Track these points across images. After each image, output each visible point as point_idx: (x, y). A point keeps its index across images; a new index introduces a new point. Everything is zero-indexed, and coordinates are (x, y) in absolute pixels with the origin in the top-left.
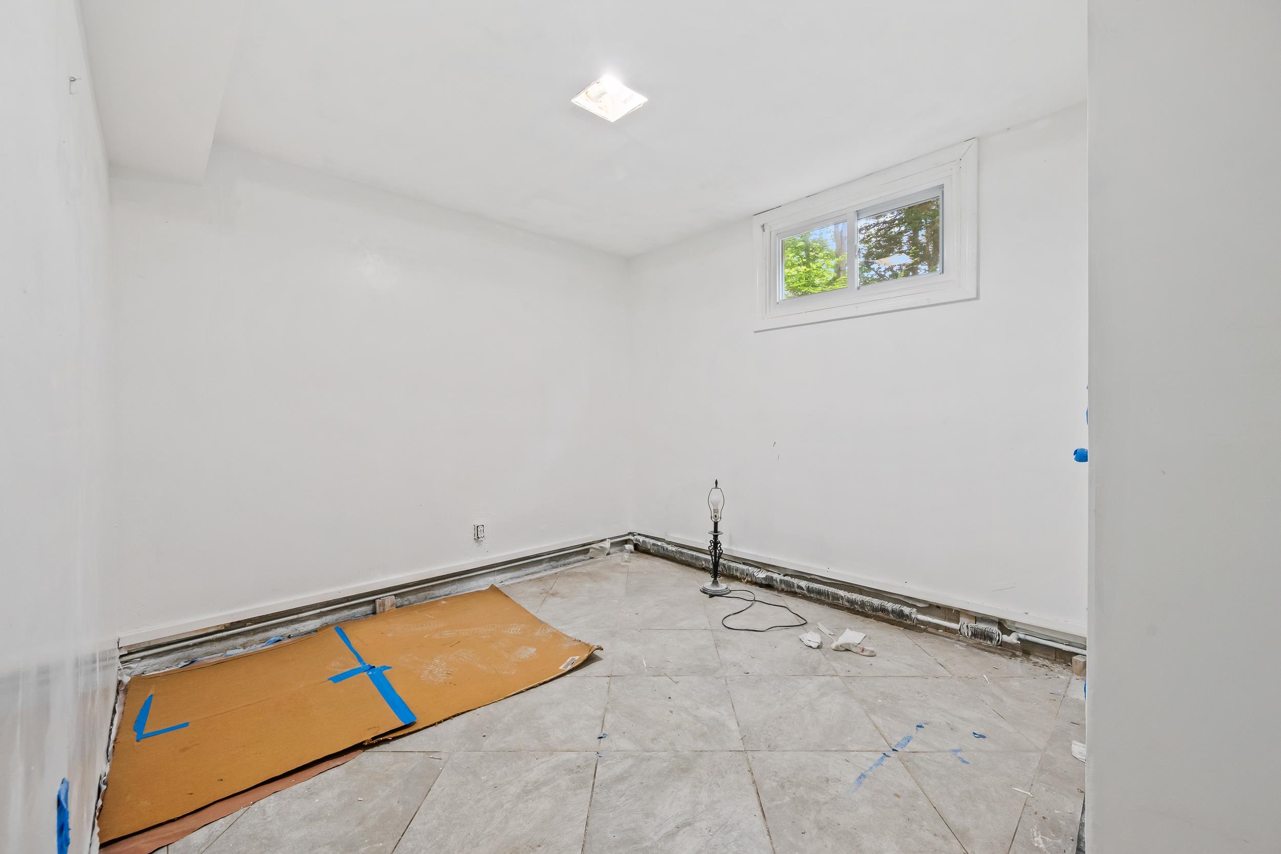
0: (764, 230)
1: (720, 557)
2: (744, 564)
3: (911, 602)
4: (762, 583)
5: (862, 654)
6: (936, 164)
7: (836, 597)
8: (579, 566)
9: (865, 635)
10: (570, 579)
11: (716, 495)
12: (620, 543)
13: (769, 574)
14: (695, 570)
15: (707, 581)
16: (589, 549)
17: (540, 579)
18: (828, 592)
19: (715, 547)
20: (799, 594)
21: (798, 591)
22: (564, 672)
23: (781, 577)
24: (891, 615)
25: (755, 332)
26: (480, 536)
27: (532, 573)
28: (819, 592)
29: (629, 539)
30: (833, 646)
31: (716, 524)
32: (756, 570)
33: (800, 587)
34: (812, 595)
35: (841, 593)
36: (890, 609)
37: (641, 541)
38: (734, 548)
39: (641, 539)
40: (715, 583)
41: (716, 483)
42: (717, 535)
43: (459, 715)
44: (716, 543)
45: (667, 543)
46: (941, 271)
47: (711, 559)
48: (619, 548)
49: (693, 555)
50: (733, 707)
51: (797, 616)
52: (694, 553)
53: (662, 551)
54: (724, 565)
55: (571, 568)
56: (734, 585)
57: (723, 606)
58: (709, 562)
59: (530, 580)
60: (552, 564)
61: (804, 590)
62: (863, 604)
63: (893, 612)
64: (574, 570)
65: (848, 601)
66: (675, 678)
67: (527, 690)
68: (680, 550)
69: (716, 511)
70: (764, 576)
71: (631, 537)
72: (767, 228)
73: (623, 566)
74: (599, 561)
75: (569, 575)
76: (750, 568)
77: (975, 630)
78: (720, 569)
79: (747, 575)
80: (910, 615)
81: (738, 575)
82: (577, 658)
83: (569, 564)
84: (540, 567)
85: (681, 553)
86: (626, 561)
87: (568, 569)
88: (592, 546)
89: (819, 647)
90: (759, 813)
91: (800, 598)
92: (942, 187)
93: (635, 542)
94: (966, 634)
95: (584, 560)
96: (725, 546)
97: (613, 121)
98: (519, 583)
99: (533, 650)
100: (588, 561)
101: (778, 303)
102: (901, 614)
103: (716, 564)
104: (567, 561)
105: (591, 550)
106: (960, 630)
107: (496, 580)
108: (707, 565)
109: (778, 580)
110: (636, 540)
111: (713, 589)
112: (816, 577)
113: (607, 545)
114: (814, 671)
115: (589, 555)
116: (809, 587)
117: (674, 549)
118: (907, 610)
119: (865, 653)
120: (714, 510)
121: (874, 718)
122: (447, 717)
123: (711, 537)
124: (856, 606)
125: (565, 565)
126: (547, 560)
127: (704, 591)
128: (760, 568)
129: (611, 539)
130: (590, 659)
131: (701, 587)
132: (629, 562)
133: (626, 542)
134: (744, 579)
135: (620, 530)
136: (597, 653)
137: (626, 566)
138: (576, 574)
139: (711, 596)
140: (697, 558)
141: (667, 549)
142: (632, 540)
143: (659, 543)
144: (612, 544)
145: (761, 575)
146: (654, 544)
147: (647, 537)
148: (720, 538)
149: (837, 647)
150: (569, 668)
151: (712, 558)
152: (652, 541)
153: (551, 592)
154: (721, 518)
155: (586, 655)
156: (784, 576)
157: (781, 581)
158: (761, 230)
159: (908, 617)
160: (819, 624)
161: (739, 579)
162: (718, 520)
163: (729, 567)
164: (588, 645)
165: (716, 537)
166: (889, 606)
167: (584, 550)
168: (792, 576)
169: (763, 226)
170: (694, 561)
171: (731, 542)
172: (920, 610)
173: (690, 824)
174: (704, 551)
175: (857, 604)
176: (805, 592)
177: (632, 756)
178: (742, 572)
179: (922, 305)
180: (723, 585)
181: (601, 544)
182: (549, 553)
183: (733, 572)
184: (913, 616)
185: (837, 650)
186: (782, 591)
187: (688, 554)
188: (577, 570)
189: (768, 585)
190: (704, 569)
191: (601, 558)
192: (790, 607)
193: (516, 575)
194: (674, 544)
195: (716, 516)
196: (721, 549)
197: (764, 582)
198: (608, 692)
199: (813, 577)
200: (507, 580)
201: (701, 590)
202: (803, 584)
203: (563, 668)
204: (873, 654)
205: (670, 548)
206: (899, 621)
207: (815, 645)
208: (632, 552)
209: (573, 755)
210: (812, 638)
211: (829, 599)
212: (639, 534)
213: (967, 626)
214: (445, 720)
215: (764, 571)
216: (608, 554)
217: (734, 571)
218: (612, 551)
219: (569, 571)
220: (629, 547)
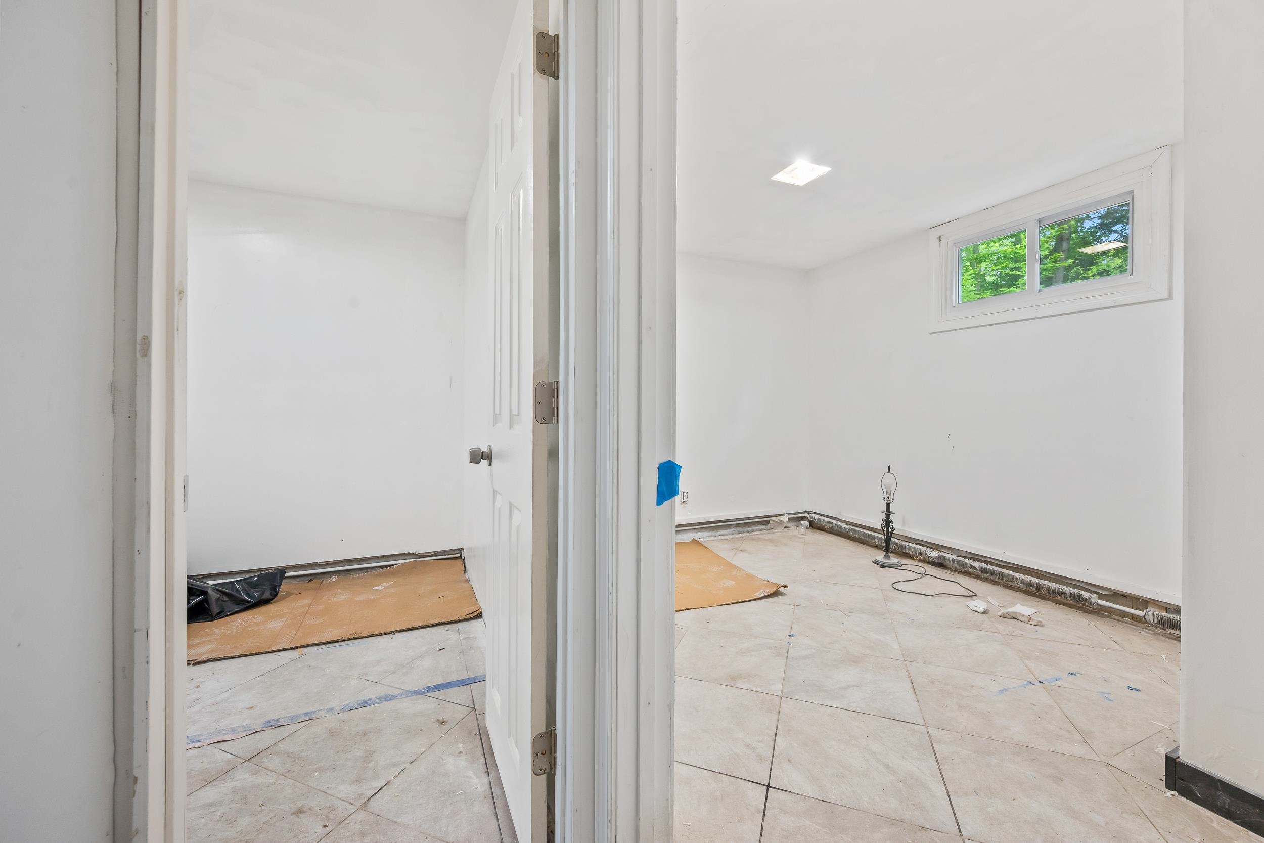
0: (940, 241)
1: (891, 537)
2: (917, 544)
3: (1093, 589)
4: (934, 562)
5: (1029, 622)
6: (1124, 172)
7: (1011, 579)
8: (762, 533)
9: (1036, 611)
10: (755, 542)
11: (889, 479)
12: (797, 519)
13: (942, 554)
14: (868, 547)
15: (880, 556)
16: (769, 521)
17: (730, 539)
18: (1002, 573)
19: (888, 526)
20: (973, 575)
21: (971, 570)
22: (758, 597)
23: (955, 557)
24: (1069, 598)
25: (931, 334)
26: (684, 500)
27: (723, 535)
28: (993, 573)
29: (805, 517)
30: (1000, 614)
31: (888, 505)
32: (928, 549)
33: (973, 567)
34: (985, 575)
35: (1017, 575)
36: (1068, 593)
37: (816, 518)
38: (907, 530)
39: (817, 517)
40: (887, 556)
41: (889, 468)
42: (890, 514)
43: (688, 609)
44: (888, 522)
45: (841, 522)
46: (1131, 273)
47: (883, 537)
48: (796, 524)
49: (866, 534)
50: (897, 636)
51: (967, 590)
52: (868, 532)
53: (836, 528)
54: (897, 544)
55: (754, 535)
56: (905, 561)
57: (892, 575)
58: (882, 540)
59: (722, 539)
60: (738, 529)
61: (977, 570)
62: (1039, 586)
63: (1071, 595)
64: (757, 536)
65: (1023, 582)
66: (849, 614)
67: (733, 603)
68: (853, 528)
69: (888, 493)
70: (936, 555)
71: (806, 515)
72: (944, 240)
73: (800, 538)
74: (778, 532)
75: (753, 539)
76: (923, 548)
77: (1162, 618)
78: (891, 547)
79: (919, 554)
80: (1090, 599)
81: (911, 553)
82: (768, 590)
83: (752, 531)
84: (728, 531)
85: (855, 531)
86: (802, 534)
87: (751, 535)
88: (772, 518)
89: (984, 613)
90: (911, 691)
91: (974, 578)
92: (1132, 192)
93: (810, 519)
94: (1152, 622)
95: (765, 530)
96: (898, 527)
97: (801, 184)
98: (713, 540)
99: (733, 582)
100: (769, 531)
101: (954, 307)
102: (1079, 598)
103: (888, 541)
104: (750, 529)
105: (771, 522)
106: (1144, 617)
107: (697, 535)
108: (880, 543)
109: (951, 560)
110: (812, 517)
111: (885, 561)
112: (991, 560)
113: (785, 519)
114: (977, 627)
115: (769, 526)
116: (982, 567)
117: (848, 527)
118: (1086, 595)
119: (1031, 623)
120: (887, 492)
121: (1027, 662)
122: (681, 609)
123: (884, 516)
124: (1031, 588)
125: (749, 532)
126: (734, 526)
127: (876, 563)
128: (931, 548)
129: (789, 514)
130: (776, 594)
131: (873, 559)
132: (806, 535)
133: (802, 518)
134: (917, 557)
135: (798, 508)
136: (782, 589)
137: (803, 537)
138: (759, 539)
139: (883, 567)
140: (870, 536)
141: (841, 526)
142: (808, 518)
143: (834, 522)
144: (789, 519)
145: (934, 554)
146: (828, 522)
147: (822, 515)
148: (892, 517)
149: (1003, 614)
150: (762, 595)
151: (885, 537)
152: (827, 519)
153: (740, 549)
154: (893, 499)
155: (775, 589)
156: (957, 557)
157: (954, 561)
158: (938, 241)
159: (1088, 601)
160: (989, 597)
161: (911, 557)
162: (890, 502)
163: (902, 546)
164: (775, 584)
165: (888, 516)
166: (1067, 590)
167: (764, 521)
168: (965, 558)
169: (940, 237)
170: (867, 539)
171: (904, 523)
172: (1101, 597)
173: (858, 687)
174: (877, 531)
175: (1032, 585)
176: (978, 571)
177: (814, 649)
178: (915, 550)
179: (1108, 306)
180: (894, 560)
181: (780, 518)
182: (736, 520)
183: (905, 550)
184: (1093, 601)
185: (1003, 616)
186: (956, 571)
187: (861, 532)
188: (761, 536)
189: (941, 564)
190: (877, 547)
191: (780, 529)
192: (961, 583)
193: (711, 535)
194: (848, 523)
195: (888, 497)
196: (893, 527)
197: (936, 561)
198: (794, 613)
199: (988, 560)
200: (703, 538)
201: (873, 562)
202: (977, 564)
203: (757, 595)
204: (1041, 624)
205: (844, 526)
206: (1079, 604)
207: (981, 610)
208: (807, 528)
209: (772, 641)
210: (979, 605)
211: (1003, 579)
212: (814, 513)
213: (1153, 614)
214: (680, 611)
215: (938, 552)
216: (786, 527)
217: (907, 550)
218: (789, 525)
219: (754, 536)
220: (805, 523)
